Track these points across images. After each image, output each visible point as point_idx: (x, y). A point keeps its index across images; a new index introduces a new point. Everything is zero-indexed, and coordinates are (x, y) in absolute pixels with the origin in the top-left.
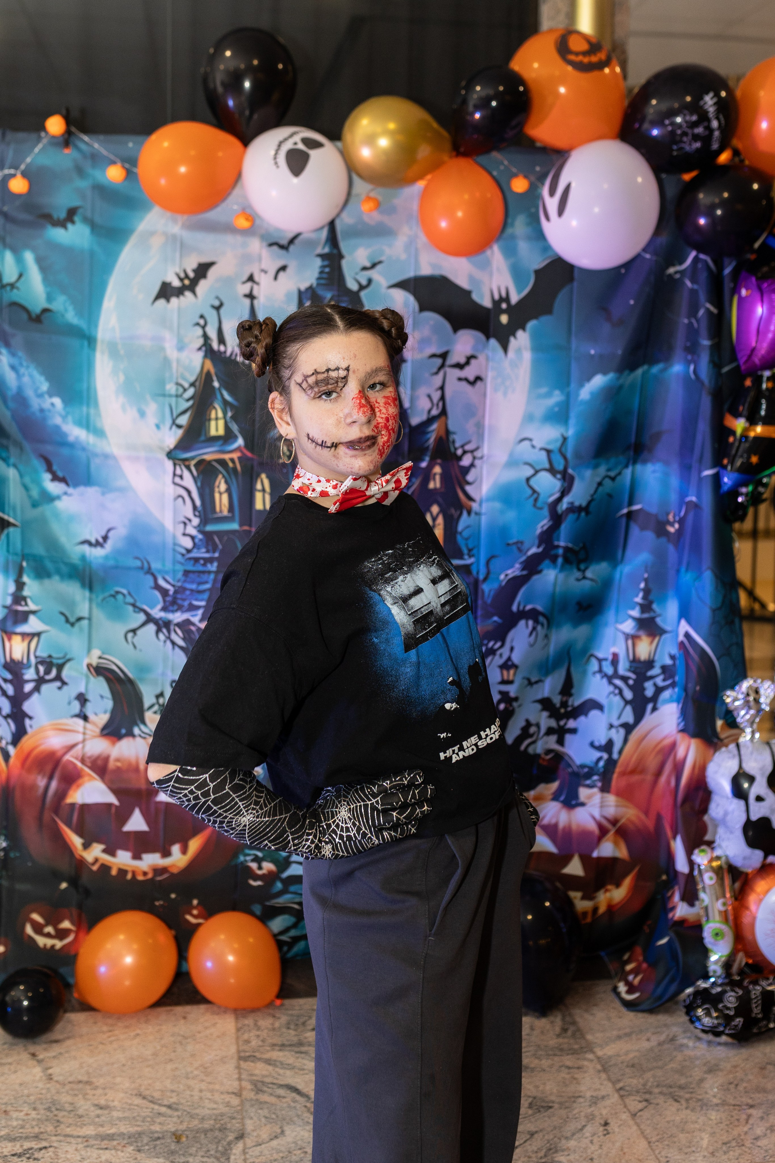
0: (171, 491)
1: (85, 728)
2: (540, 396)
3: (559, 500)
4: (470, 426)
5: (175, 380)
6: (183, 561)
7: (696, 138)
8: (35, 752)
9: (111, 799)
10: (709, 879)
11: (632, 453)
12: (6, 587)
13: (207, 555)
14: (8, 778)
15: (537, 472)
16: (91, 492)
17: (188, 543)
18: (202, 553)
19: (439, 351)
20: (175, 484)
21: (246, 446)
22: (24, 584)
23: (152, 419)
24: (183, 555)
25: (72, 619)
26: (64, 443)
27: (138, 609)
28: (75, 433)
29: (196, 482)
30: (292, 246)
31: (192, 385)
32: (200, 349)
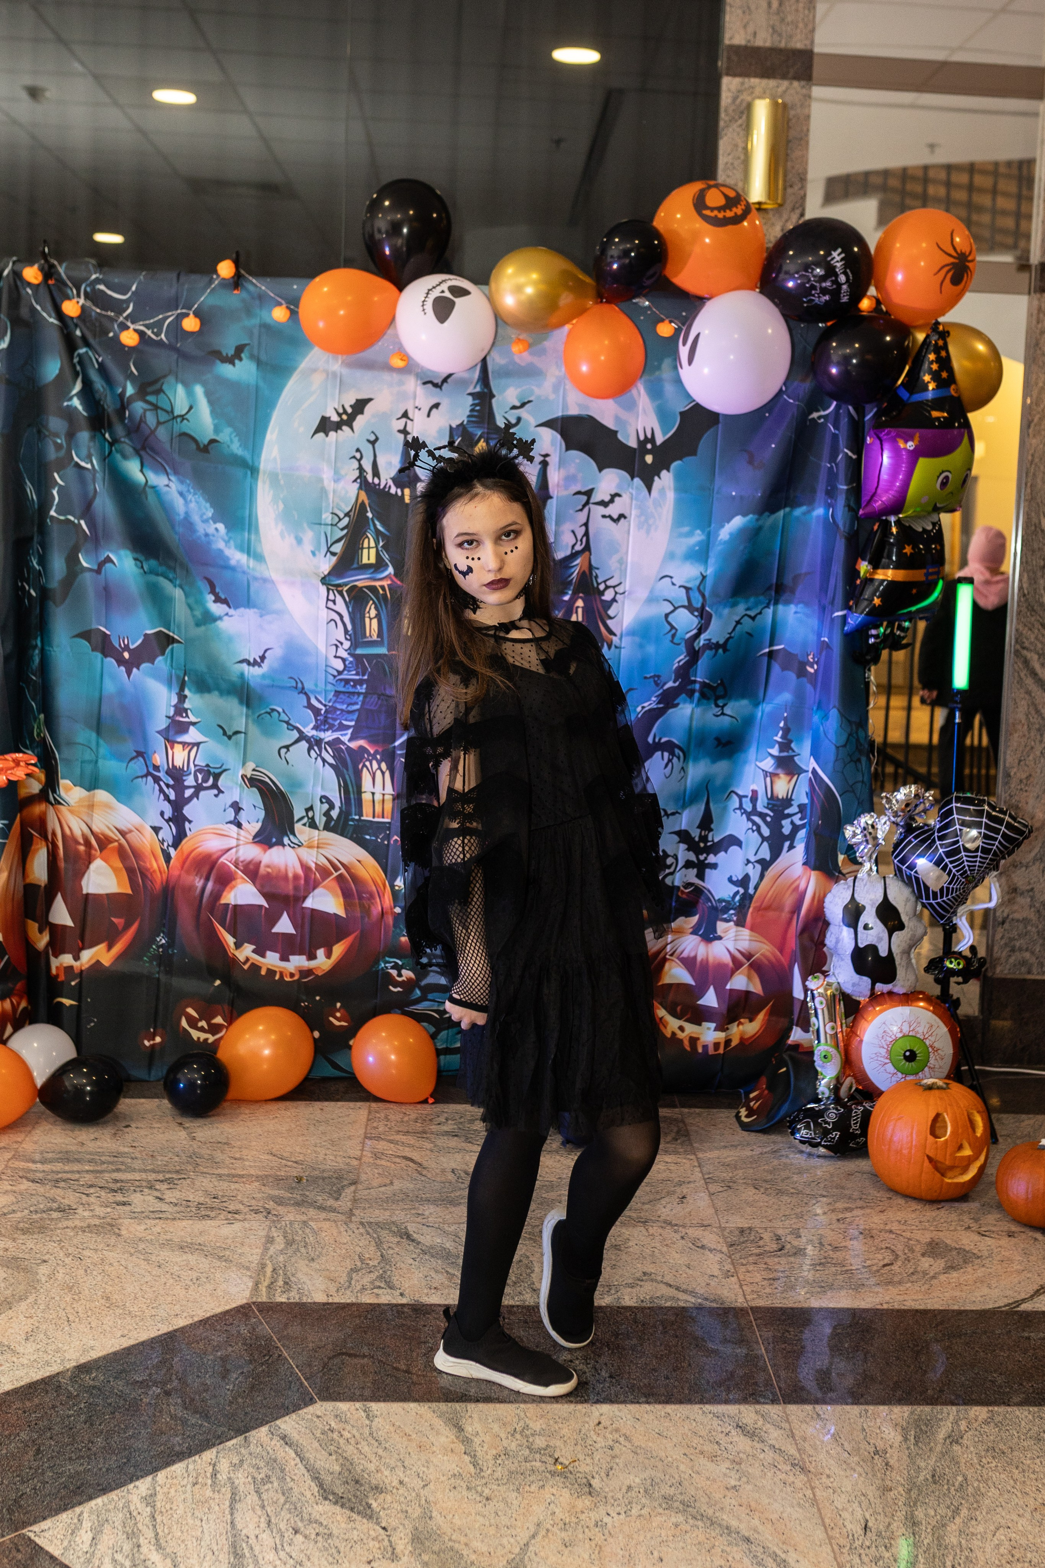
0: (324, 614)
1: (238, 834)
2: (681, 535)
3: (698, 636)
4: (614, 562)
5: (330, 510)
6: (334, 682)
7: (824, 291)
8: (193, 855)
9: (261, 901)
10: (820, 1004)
11: (774, 594)
12: (170, 699)
13: (357, 677)
14: (167, 881)
15: (676, 608)
16: (250, 614)
17: (340, 666)
18: (352, 675)
19: (583, 490)
20: (329, 608)
21: (396, 575)
22: (186, 697)
23: (308, 547)
24: (335, 676)
25: (229, 733)
26: (227, 566)
27: (292, 727)
28: (236, 557)
29: (348, 608)
30: (445, 385)
31: (347, 515)
32: (355, 481)
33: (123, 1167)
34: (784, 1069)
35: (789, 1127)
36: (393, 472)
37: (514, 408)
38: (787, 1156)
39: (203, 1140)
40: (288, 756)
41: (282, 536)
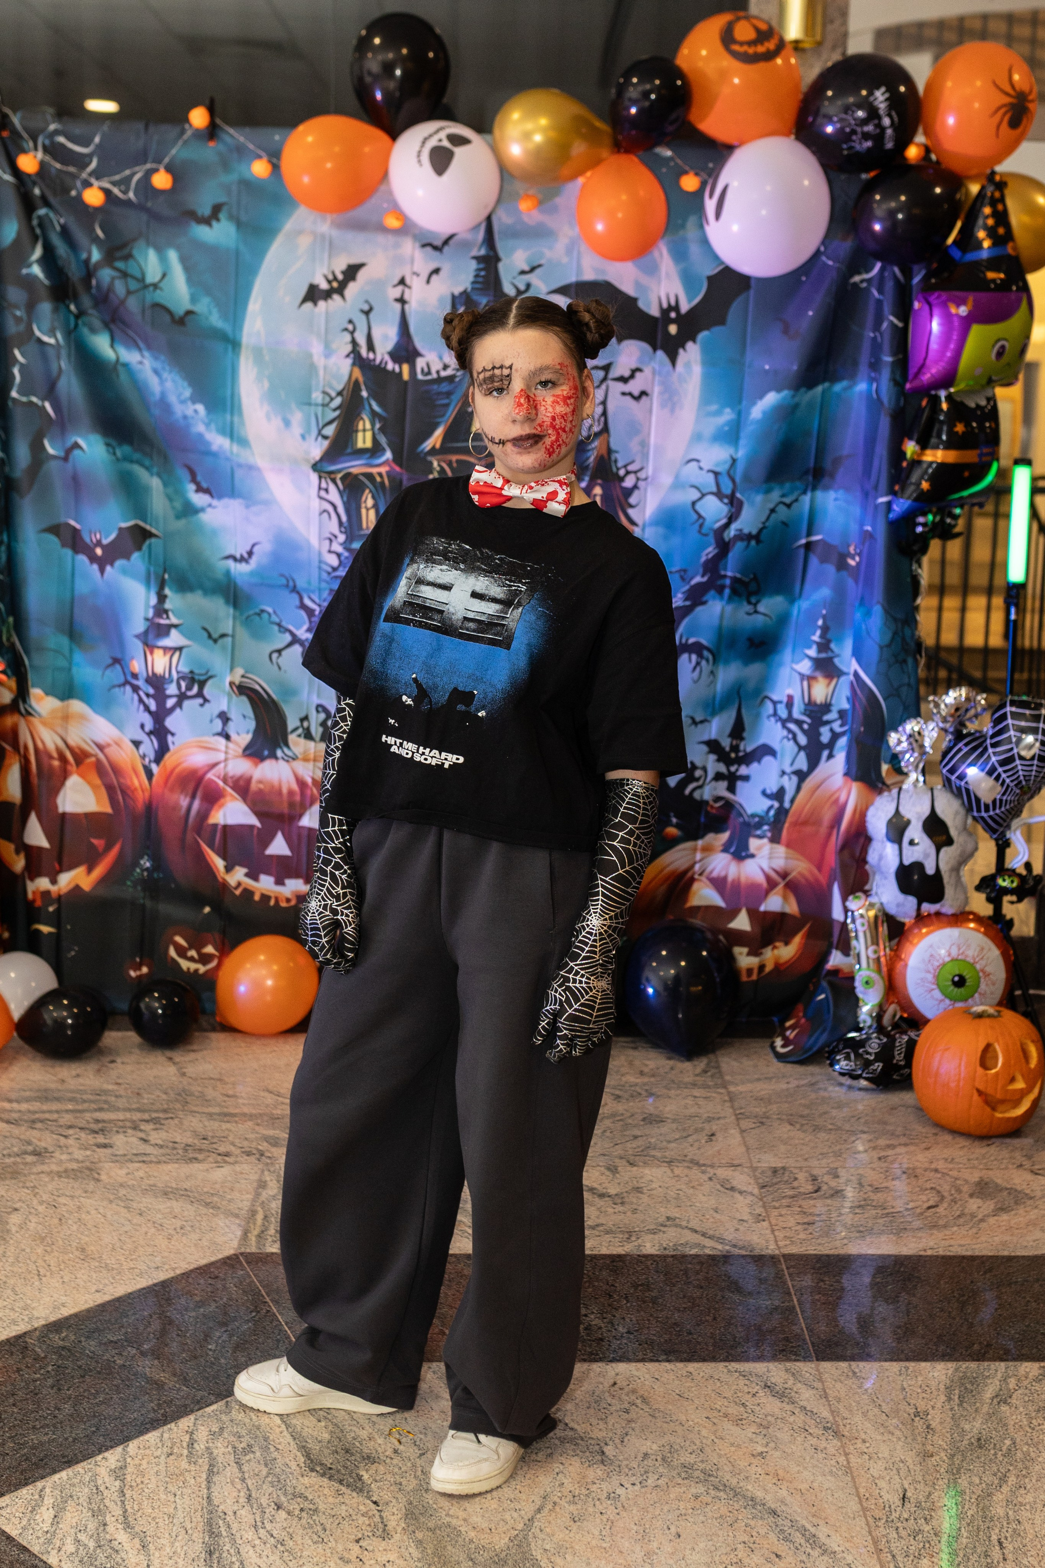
0: (316, 505)
1: (227, 747)
2: (707, 414)
3: (727, 526)
4: (634, 445)
5: (321, 389)
6: (328, 579)
7: (866, 136)
8: (177, 770)
9: (253, 820)
10: (860, 926)
11: (810, 478)
12: (148, 599)
14: (151, 796)
15: (703, 495)
16: (235, 504)
20: (321, 498)
21: (394, 460)
22: (166, 596)
23: (297, 430)
24: (329, 573)
25: (215, 636)
26: (209, 453)
27: (283, 629)
28: (218, 442)
29: (342, 497)
30: (446, 249)
31: (340, 394)
32: (348, 356)
33: (106, 1106)
34: (822, 996)
35: (828, 1058)
36: (390, 346)
37: (523, 272)
38: (825, 1089)
39: (193, 1076)
40: (280, 661)
41: (268, 418)
